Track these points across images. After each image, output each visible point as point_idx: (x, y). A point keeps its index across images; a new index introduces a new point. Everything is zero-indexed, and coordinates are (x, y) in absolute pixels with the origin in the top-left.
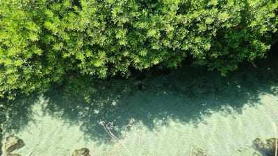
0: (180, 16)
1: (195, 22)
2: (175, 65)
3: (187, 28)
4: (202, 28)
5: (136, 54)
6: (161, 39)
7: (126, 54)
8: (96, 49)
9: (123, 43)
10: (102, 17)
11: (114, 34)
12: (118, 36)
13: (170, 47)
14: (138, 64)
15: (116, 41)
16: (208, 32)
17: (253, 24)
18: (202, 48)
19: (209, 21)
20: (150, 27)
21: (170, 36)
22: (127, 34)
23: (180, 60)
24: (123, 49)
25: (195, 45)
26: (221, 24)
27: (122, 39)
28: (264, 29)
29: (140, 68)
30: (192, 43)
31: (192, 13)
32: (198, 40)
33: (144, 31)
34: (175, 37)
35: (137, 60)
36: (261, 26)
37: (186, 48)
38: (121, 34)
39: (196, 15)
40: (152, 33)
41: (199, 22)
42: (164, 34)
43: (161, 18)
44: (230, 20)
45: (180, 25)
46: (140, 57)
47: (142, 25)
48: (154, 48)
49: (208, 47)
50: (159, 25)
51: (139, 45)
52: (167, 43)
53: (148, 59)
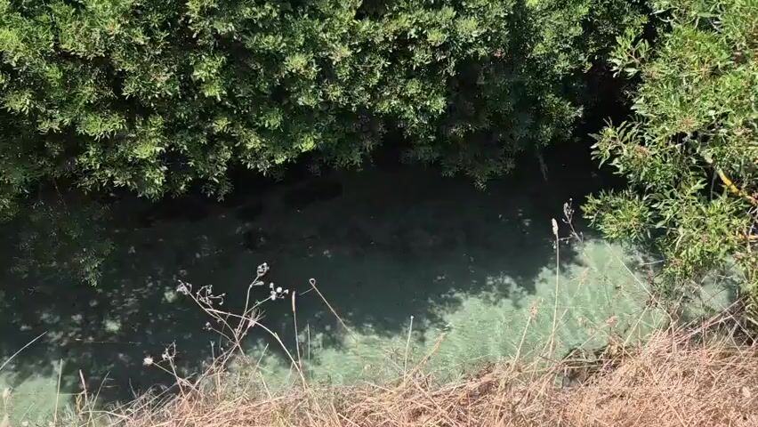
0: (366, 25)
1: (402, 39)
2: (357, 160)
3: (384, 54)
4: (420, 57)
5: (250, 126)
6: (318, 80)
7: (221, 125)
8: (134, 109)
9: (214, 91)
10: (155, 19)
11: (187, 69)
12: (198, 74)
13: (344, 101)
14: (256, 155)
15: (191, 87)
16: (435, 67)
17: (539, 50)
18: (425, 110)
19: (435, 37)
20: (291, 51)
21: (344, 73)
22: (223, 69)
23: (368, 144)
24: (212, 109)
25: (408, 100)
26: (467, 46)
27: (210, 81)
28: (563, 65)
29: (263, 167)
30: (400, 97)
31: (394, 16)
32: (413, 88)
33: (273, 60)
34: (355, 77)
35: (254, 142)
36: (556, 56)
37: (384, 107)
38: (206, 69)
39: (404, 21)
40: (297, 62)
41: (413, 41)
42: (327, 70)
43: (318, 26)
44: (483, 36)
45: (368, 47)
46: (262, 131)
47: (269, 42)
48: (301, 101)
49: (439, 104)
50: (312, 44)
51: (258, 97)
52: (336, 93)
53: (282, 137)
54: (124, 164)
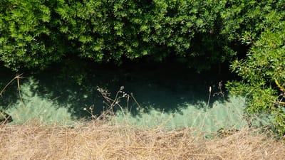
0: (168, 19)
1: (179, 24)
2: (161, 59)
3: (173, 29)
4: (184, 30)
5: (130, 45)
6: (151, 34)
7: (121, 44)
8: (96, 36)
9: (119, 34)
10: (105, 10)
11: (113, 26)
12: (116, 28)
13: (157, 42)
14: (130, 54)
15: (114, 31)
16: (188, 34)
17: (223, 32)
18: (183, 47)
19: (189, 24)
20: (143, 24)
21: (159, 33)
22: (123, 27)
23: (165, 55)
24: (119, 39)
25: (178, 43)
26: (199, 28)
27: (119, 30)
28: (231, 37)
29: (132, 58)
30: (176, 42)
31: (178, 17)
32: (180, 40)
33: (138, 26)
34: (162, 34)
35: (130, 50)
36: (229, 34)
37: (170, 45)
38: (118, 27)
39: (180, 19)
40: (144, 28)
41: (182, 25)
42: (153, 31)
43: (153, 18)
44: (205, 26)
45: (168, 25)
46: (133, 48)
47: (137, 21)
48: (144, 40)
49: (188, 46)
50: (150, 23)
51: (133, 37)
52: (155, 39)
53: (138, 50)
54: (92, 52)
